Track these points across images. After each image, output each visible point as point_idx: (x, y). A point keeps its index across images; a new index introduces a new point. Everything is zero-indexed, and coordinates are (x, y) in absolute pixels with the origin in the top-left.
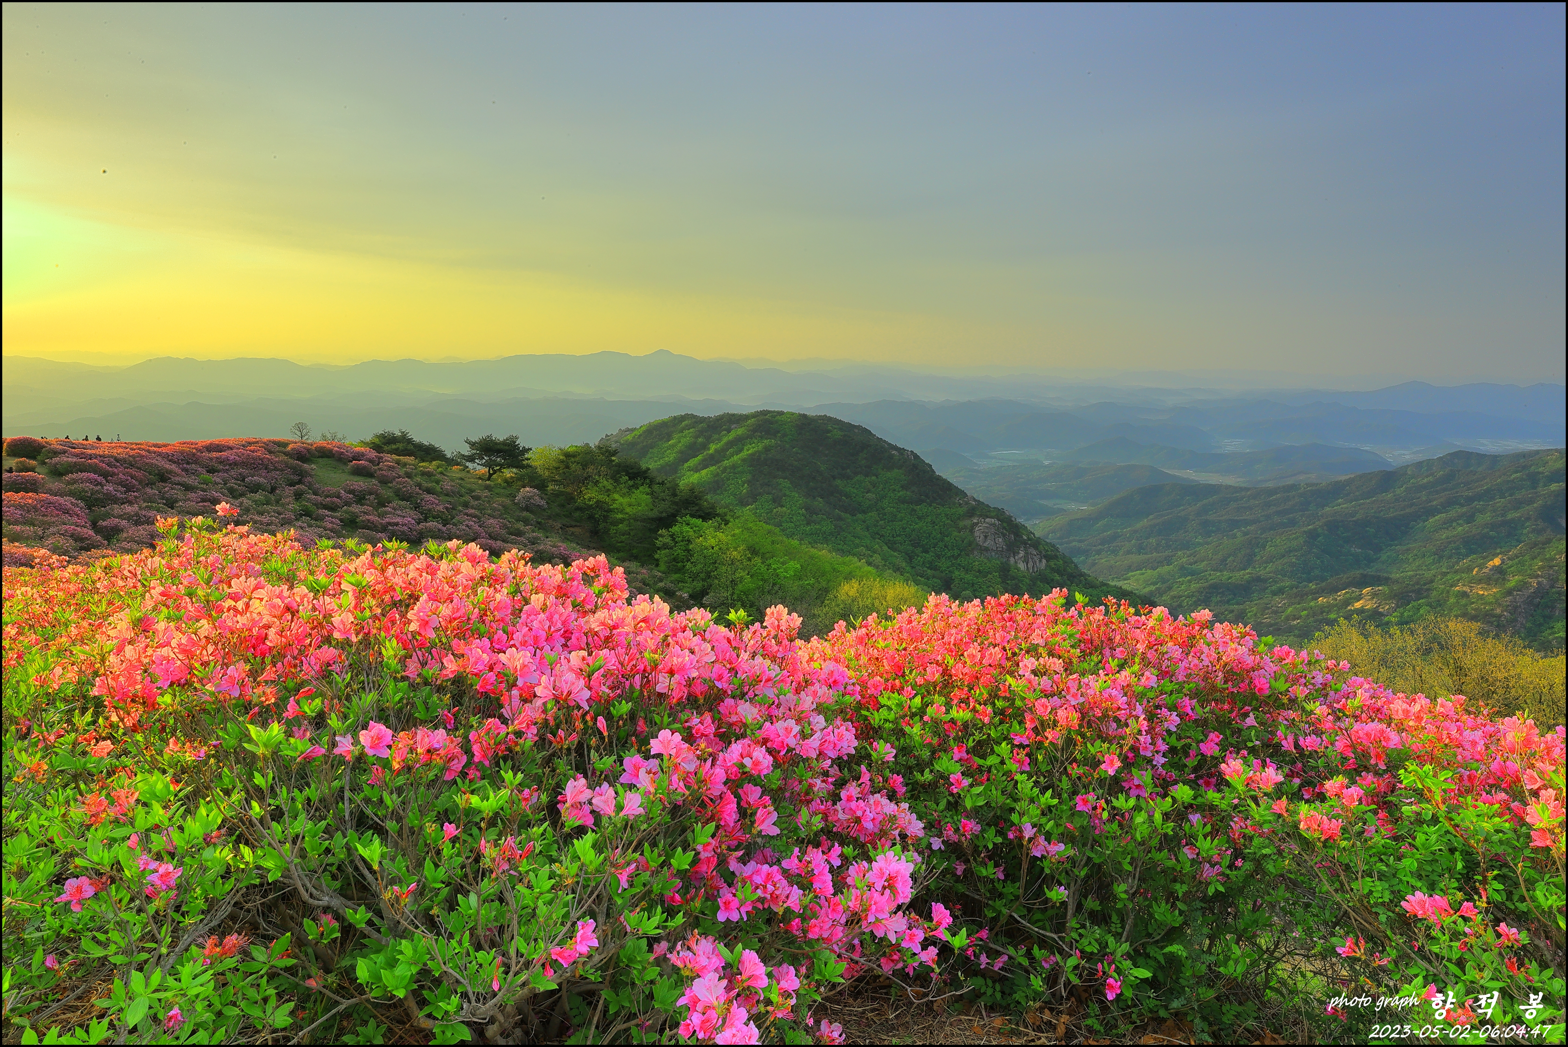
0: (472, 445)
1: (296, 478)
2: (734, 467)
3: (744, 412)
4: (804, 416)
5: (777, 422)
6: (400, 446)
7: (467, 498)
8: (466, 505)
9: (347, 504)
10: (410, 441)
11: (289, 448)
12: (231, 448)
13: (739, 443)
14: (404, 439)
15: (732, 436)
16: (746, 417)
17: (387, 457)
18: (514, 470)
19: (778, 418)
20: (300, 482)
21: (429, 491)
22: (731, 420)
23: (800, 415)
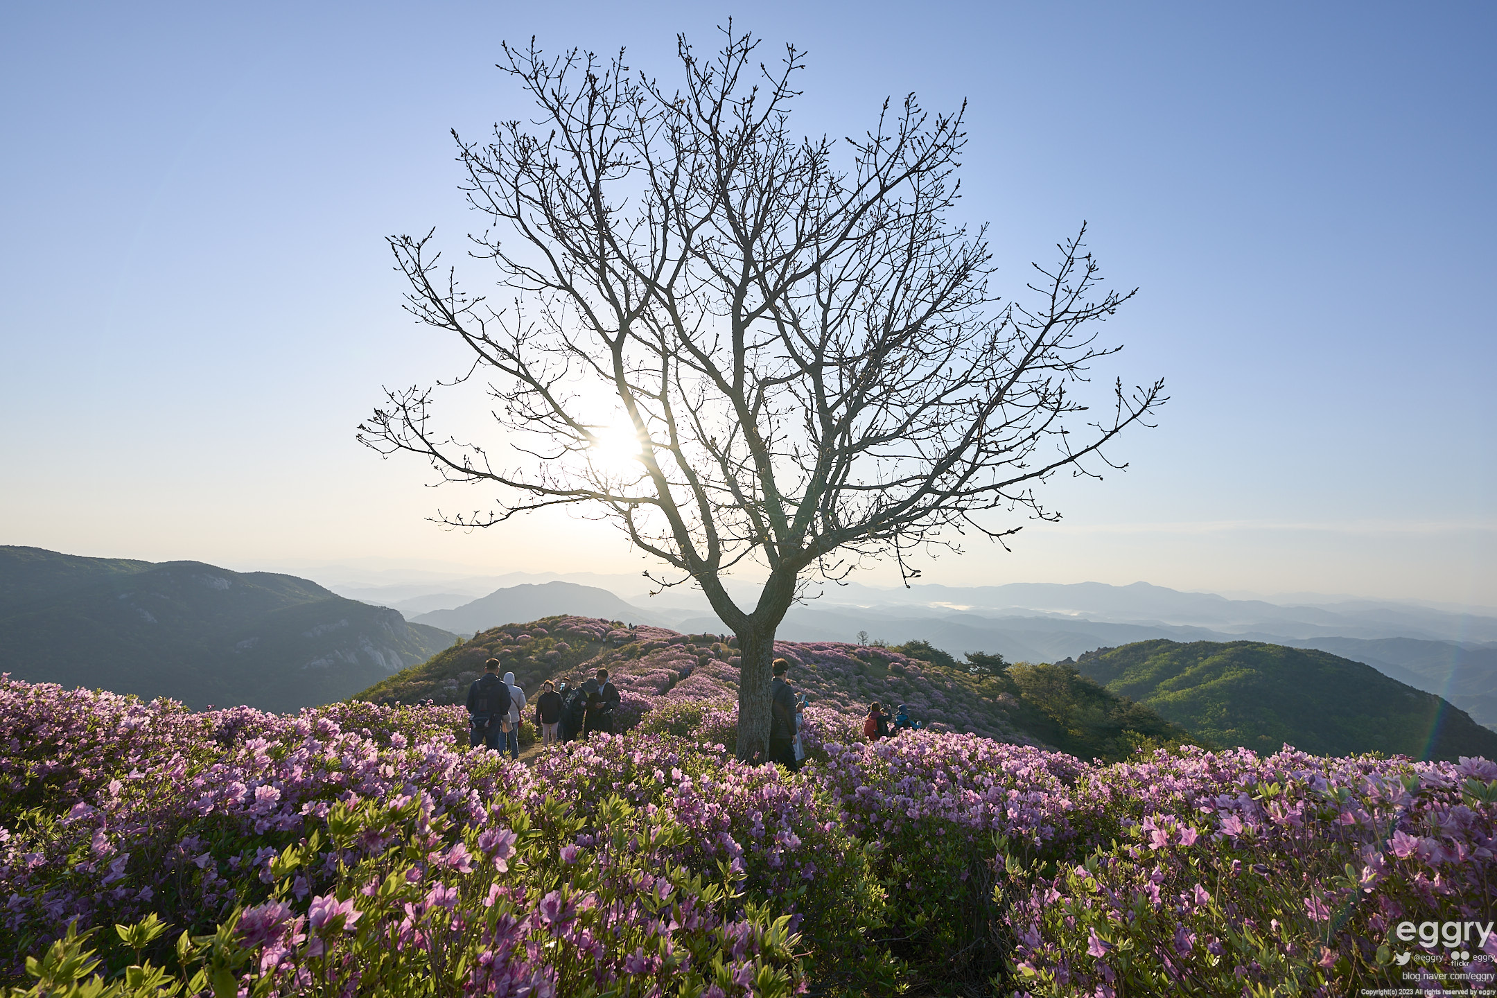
0: (969, 657)
1: (859, 671)
2: (1211, 691)
3: (1222, 641)
4: (1290, 649)
5: (1258, 652)
6: (923, 651)
7: (962, 695)
8: (961, 700)
9: (886, 690)
10: (929, 648)
11: (856, 651)
12: (827, 649)
13: (1216, 670)
14: (926, 646)
15: (1208, 662)
16: (1224, 646)
17: (913, 661)
18: (999, 678)
19: (1259, 649)
20: (861, 673)
21: (937, 687)
22: (1208, 648)
23: (1284, 648)
